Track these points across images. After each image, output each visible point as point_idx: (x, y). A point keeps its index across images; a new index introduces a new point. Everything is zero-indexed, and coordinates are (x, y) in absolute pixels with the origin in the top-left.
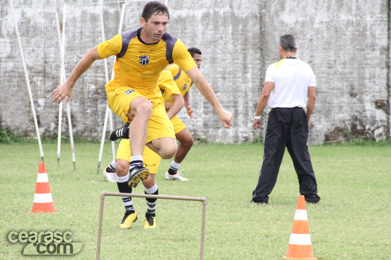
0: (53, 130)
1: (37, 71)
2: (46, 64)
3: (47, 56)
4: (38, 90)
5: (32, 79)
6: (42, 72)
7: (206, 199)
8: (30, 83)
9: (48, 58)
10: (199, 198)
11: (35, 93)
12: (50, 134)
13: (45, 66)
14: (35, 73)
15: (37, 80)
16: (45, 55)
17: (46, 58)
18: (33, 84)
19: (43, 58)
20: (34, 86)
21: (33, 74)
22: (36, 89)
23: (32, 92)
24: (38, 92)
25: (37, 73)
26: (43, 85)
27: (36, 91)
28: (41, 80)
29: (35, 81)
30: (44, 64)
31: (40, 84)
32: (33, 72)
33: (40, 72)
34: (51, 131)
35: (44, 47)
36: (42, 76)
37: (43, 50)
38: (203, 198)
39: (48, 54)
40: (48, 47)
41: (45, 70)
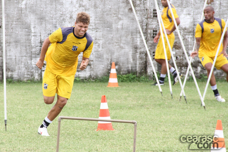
0: (200, 72)
1: (189, 31)
2: (195, 26)
3: (195, 21)
4: (189, 44)
5: (185, 37)
6: (192, 32)
7: (136, 122)
8: (184, 39)
9: (197, 22)
10: (131, 121)
11: (187, 47)
12: (197, 75)
13: (194, 27)
14: (187, 32)
15: (188, 38)
16: (194, 20)
17: (195, 22)
18: (185, 40)
19: (193, 22)
20: (186, 41)
21: (185, 33)
22: (188, 44)
23: (185, 46)
24: (188, 46)
25: (189, 32)
26: (192, 41)
27: (188, 45)
28: (191, 38)
29: (187, 38)
30: (193, 26)
31: (191, 40)
32: (186, 32)
33: (190, 32)
34: (198, 73)
35: (194, 14)
36: (192, 35)
37: (192, 16)
38: (134, 121)
39: (196, 19)
40: (196, 14)
41: (194, 31)
